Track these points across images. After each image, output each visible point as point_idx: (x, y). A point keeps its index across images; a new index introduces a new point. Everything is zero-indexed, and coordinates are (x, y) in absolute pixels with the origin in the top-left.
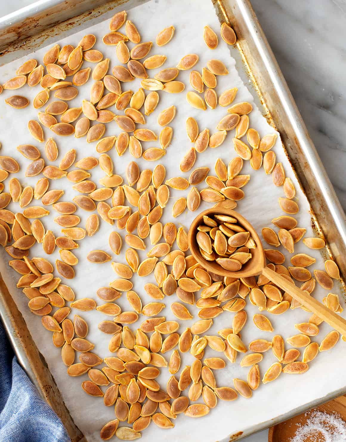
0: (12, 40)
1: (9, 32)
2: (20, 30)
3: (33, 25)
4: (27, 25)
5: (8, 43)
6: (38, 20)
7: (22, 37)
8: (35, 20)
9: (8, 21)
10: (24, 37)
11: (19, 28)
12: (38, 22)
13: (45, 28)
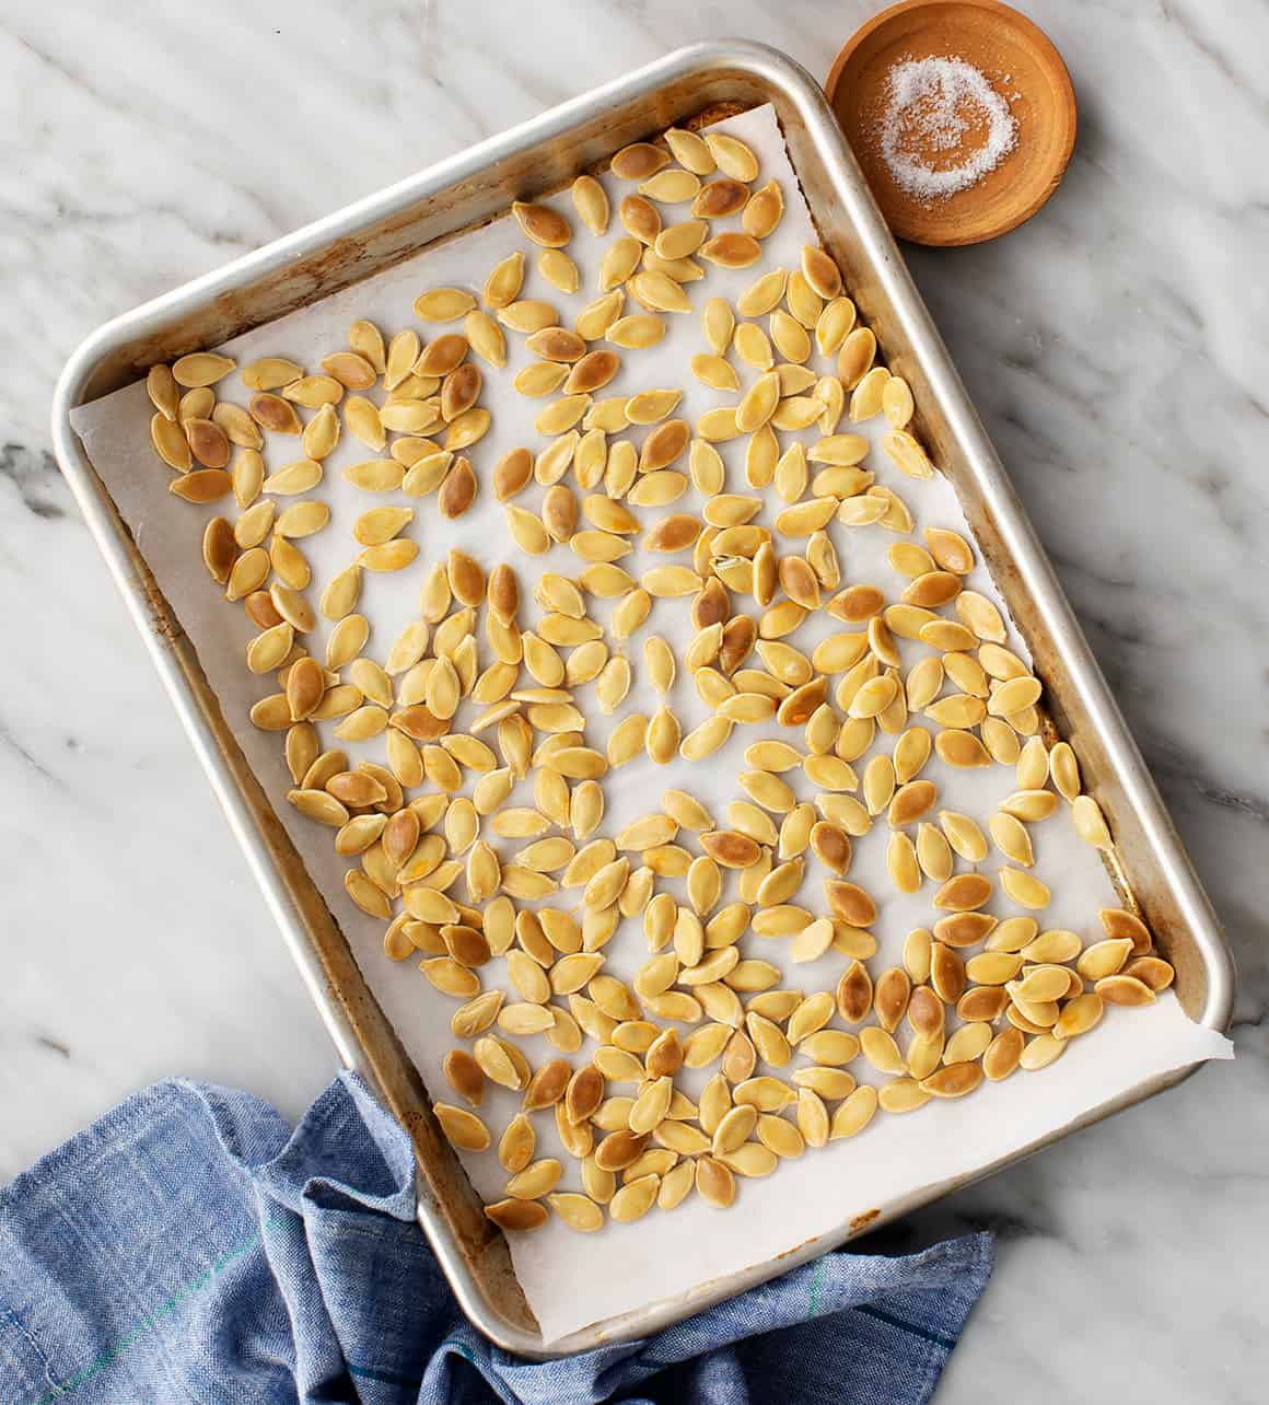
0: (304, 291)
1: (294, 274)
2: (322, 269)
3: (353, 256)
4: (338, 256)
5: (293, 300)
6: (364, 245)
7: (328, 285)
8: (356, 244)
9: (294, 249)
10: (334, 283)
11: (319, 265)
12: (363, 249)
13: (381, 262)
